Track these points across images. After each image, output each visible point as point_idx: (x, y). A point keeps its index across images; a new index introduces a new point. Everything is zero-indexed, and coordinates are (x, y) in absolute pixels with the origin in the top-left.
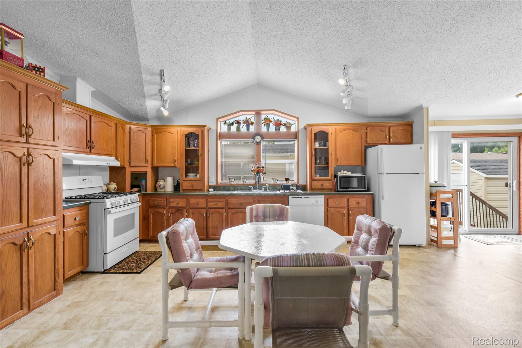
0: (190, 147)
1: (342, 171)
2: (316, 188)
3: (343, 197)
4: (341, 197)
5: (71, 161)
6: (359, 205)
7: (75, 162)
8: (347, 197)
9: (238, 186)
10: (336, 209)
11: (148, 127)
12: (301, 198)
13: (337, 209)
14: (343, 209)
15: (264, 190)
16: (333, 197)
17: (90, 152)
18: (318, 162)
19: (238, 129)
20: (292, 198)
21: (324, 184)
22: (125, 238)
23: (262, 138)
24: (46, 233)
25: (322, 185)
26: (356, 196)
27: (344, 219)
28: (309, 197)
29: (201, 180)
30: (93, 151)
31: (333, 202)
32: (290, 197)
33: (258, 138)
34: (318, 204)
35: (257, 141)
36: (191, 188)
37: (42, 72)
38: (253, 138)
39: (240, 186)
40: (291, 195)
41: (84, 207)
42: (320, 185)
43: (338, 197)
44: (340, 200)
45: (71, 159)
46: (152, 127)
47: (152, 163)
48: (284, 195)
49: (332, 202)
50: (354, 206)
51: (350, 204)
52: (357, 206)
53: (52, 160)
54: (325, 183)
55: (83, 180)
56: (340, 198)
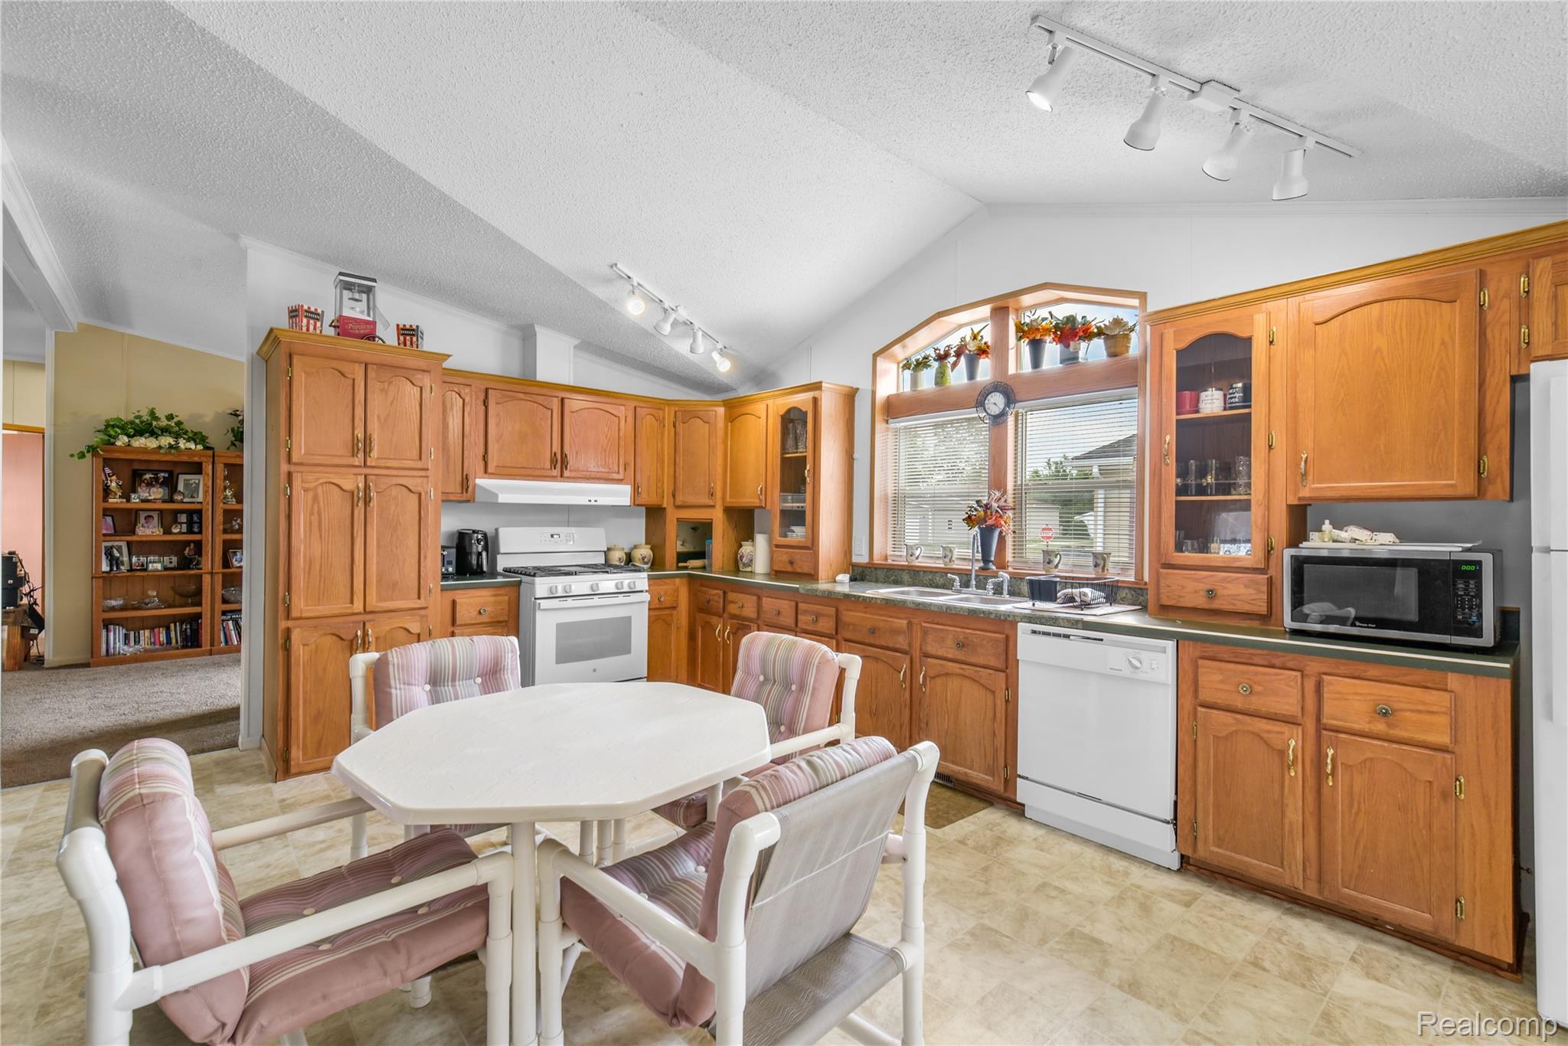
0: (797, 448)
1: (1327, 526)
2: (1179, 605)
3: (1289, 664)
4: (1277, 662)
5: (496, 496)
6: (1389, 725)
7: (503, 498)
8: (1314, 666)
9: (925, 572)
10: (1239, 716)
11: (717, 406)
12: (1067, 636)
13: (1247, 719)
14: (1285, 729)
15: (994, 594)
16: (1226, 656)
17: (562, 476)
18: (1208, 484)
19: (940, 377)
20: (1034, 632)
21: (1225, 588)
22: (595, 670)
23: (1010, 399)
24: (401, 627)
25: (1211, 594)
26: (1373, 671)
27: (1287, 782)
28: (1102, 640)
29: (809, 545)
30: (566, 473)
31: (1222, 682)
32: (1023, 627)
33: (996, 403)
34: (1141, 676)
35: (993, 413)
36: (789, 569)
37: (413, 335)
38: (980, 404)
39: (931, 572)
40: (1030, 622)
41: (507, 589)
42: (1203, 593)
43: (1257, 660)
44: (1265, 674)
45: (497, 492)
46: (724, 405)
47: (724, 498)
48: (1002, 618)
49: (1219, 677)
50: (1362, 725)
51: (1327, 709)
52: (1380, 727)
53: (417, 495)
54: (1229, 582)
55: (552, 536)
56: (1273, 667)
